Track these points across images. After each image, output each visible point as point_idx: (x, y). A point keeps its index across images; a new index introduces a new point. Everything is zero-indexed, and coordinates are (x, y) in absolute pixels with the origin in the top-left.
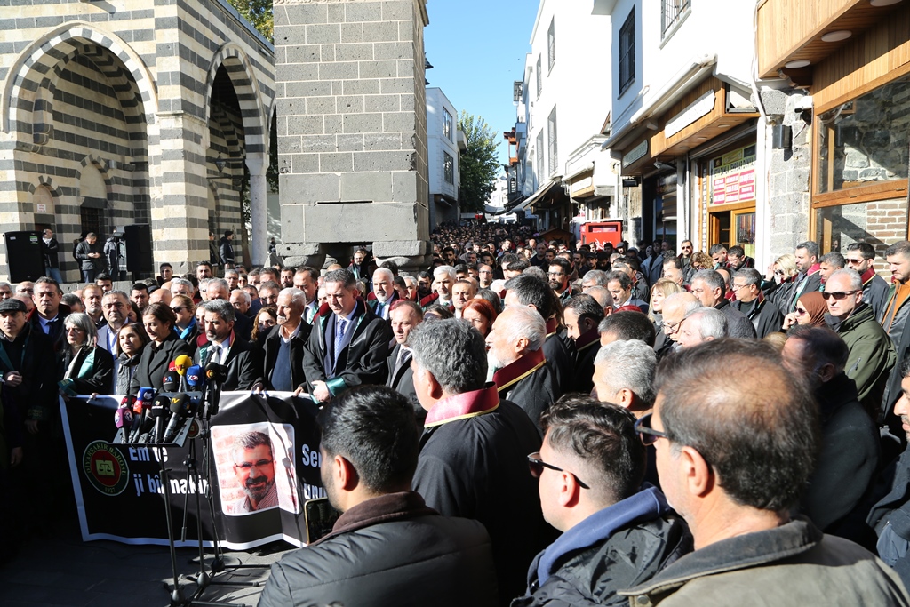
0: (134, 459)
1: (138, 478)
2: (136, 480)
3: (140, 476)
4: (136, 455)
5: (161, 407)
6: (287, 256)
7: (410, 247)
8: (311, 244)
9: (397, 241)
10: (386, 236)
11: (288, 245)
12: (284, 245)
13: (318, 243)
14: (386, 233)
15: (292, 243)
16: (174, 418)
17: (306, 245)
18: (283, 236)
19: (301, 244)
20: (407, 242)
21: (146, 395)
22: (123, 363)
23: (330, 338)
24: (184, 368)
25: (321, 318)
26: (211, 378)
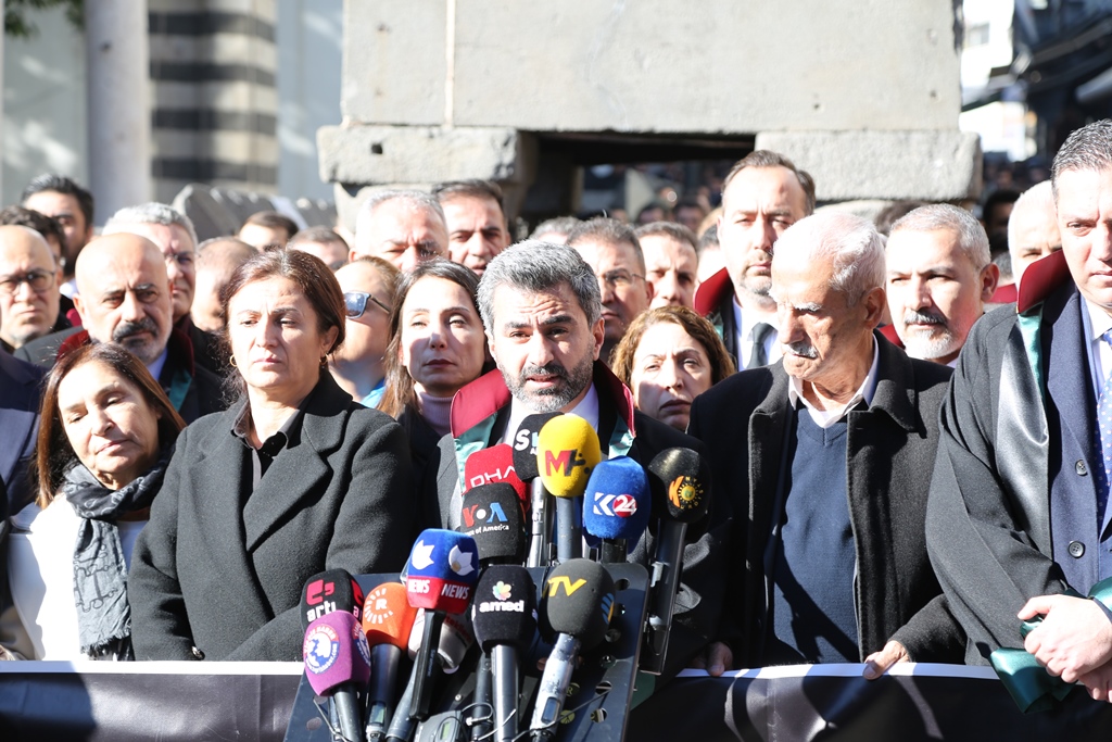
5: (519, 606)
6: (368, 184)
7: (927, 160)
8: (480, 131)
9: (870, 134)
10: (817, 107)
11: (376, 135)
12: (356, 131)
13: (513, 132)
14: (816, 96)
15: (396, 125)
16: (565, 654)
17: (459, 137)
18: (349, 91)
19: (435, 131)
20: (915, 137)
21: (456, 558)
22: (93, 509)
23: (1075, 397)
24: (581, 463)
25: (1022, 320)
26: (686, 508)
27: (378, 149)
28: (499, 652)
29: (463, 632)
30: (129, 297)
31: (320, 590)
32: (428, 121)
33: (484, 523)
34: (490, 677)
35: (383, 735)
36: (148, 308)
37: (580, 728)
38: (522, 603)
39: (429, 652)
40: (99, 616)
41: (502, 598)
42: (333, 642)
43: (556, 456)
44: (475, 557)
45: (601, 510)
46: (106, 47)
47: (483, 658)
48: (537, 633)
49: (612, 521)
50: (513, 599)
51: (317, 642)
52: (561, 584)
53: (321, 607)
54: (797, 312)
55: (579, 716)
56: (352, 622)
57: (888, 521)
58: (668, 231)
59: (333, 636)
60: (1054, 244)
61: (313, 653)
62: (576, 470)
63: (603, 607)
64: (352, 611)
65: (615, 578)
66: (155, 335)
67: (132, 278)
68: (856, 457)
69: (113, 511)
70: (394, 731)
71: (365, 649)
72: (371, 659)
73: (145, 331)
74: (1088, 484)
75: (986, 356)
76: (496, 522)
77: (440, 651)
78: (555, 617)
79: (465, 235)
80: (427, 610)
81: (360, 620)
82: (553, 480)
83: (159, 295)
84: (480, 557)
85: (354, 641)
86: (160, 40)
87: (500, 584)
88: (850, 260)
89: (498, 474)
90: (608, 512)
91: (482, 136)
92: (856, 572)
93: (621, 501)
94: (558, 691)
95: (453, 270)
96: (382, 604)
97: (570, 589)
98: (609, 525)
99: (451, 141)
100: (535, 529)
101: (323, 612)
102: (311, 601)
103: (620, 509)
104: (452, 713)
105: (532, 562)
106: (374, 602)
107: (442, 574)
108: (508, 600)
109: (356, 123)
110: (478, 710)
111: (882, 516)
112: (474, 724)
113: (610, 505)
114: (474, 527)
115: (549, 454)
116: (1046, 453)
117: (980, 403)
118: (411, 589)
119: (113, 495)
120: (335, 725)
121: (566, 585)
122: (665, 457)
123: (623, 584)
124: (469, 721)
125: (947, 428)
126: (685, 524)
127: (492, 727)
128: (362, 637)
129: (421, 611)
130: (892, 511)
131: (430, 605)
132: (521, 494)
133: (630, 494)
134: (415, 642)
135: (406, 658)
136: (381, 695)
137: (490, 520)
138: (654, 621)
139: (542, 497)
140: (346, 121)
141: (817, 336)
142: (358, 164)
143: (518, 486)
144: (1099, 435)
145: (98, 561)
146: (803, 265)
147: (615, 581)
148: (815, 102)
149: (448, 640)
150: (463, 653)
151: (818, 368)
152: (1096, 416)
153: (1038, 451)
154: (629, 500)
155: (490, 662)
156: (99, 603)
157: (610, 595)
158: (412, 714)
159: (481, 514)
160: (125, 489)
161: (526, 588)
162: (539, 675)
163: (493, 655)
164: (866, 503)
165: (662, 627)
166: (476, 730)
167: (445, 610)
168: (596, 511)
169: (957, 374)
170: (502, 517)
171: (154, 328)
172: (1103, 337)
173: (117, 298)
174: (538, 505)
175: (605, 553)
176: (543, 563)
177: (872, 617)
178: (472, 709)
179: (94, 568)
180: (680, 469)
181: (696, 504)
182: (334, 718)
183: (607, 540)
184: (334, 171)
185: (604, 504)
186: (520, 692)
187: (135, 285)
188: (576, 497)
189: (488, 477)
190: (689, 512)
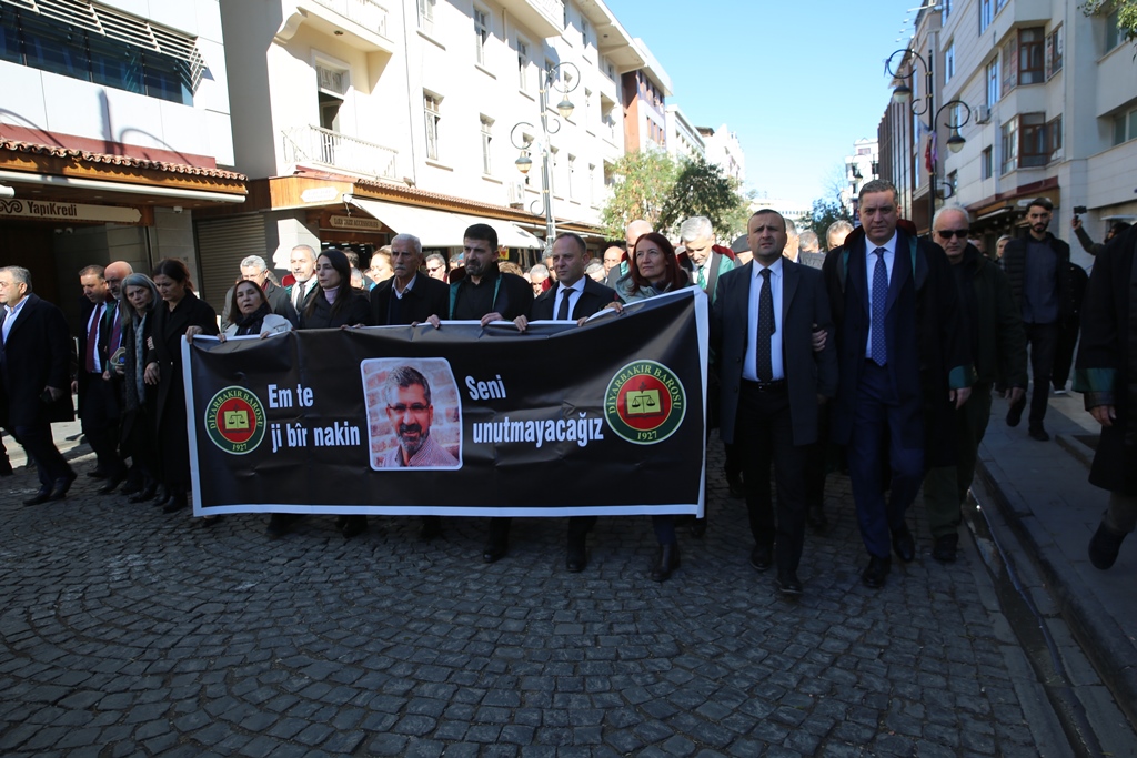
0: (273, 405)
1: (276, 429)
2: (273, 432)
3: (278, 426)
4: (276, 400)
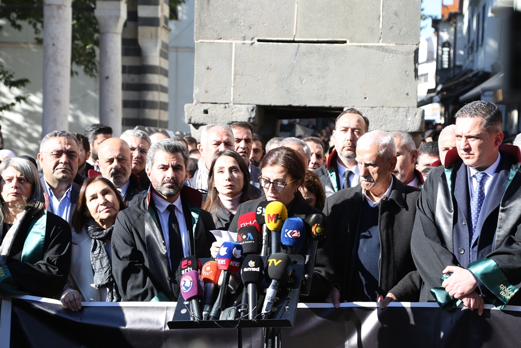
5: (258, 269)
6: (202, 125)
7: (405, 118)
8: (243, 106)
9: (384, 108)
10: (365, 98)
11: (205, 107)
12: (198, 105)
13: (255, 106)
14: (365, 94)
15: (212, 103)
16: (274, 287)
17: (235, 107)
18: (196, 91)
19: (227, 105)
20: (401, 109)
21: (235, 252)
22: (97, 236)
23: (463, 197)
24: (280, 219)
25: (446, 170)
26: (318, 235)
27: (206, 112)
28: (250, 286)
29: (237, 278)
30: (115, 161)
31: (186, 263)
32: (224, 102)
33: (245, 240)
34: (247, 295)
35: (208, 315)
36: (122, 165)
37: (279, 313)
38: (259, 268)
39: (225, 286)
40: (101, 274)
41: (252, 266)
42: (191, 282)
43: (271, 216)
44: (242, 252)
45: (288, 236)
46: (107, 78)
47: (245, 288)
48: (264, 279)
49: (291, 240)
50: (256, 267)
51: (185, 281)
52: (273, 262)
53: (187, 269)
54: (366, 165)
55: (279, 309)
56: (198, 275)
57: (393, 239)
58: (312, 140)
59: (191, 279)
60: (453, 146)
61: (184, 286)
62: (278, 221)
63: (288, 270)
64: (198, 271)
65: (292, 260)
66: (125, 175)
67: (116, 154)
68: (383, 215)
69: (104, 237)
70: (212, 314)
71: (202, 284)
72: (204, 288)
73: (121, 173)
74: (466, 228)
75: (433, 182)
76: (250, 240)
77: (229, 285)
78: (271, 273)
79: (239, 141)
80: (225, 270)
81: (201, 274)
82: (270, 225)
83: (126, 160)
84: (244, 252)
85: (198, 281)
86: (126, 75)
87: (251, 261)
88: (385, 146)
89: (250, 223)
90: (290, 236)
91: (244, 107)
92: (380, 257)
93: (295, 232)
94: (271, 300)
95: (232, 153)
96: (208, 268)
97: (276, 264)
98: (290, 241)
99: (233, 109)
100: (264, 243)
101: (187, 271)
102: (183, 267)
103: (294, 235)
104: (234, 307)
105: (262, 254)
106: (206, 268)
107: (230, 257)
108: (254, 267)
109: (198, 102)
110: (243, 306)
111: (391, 236)
112: (241, 311)
113: (290, 234)
114: (242, 242)
115: (269, 215)
116: (453, 216)
117: (430, 199)
118: (219, 263)
119: (105, 231)
120: (192, 311)
121: (274, 262)
122: (311, 217)
123: (295, 262)
124: (239, 310)
125: (419, 208)
126: (318, 241)
127: (248, 312)
128: (201, 280)
129: (223, 271)
130: (394, 236)
131: (226, 269)
132: (258, 230)
133: (298, 230)
134: (220, 282)
135: (217, 288)
136: (208, 301)
137: (248, 239)
138: (306, 276)
139: (266, 231)
140: (195, 101)
141: (373, 174)
142: (199, 117)
143: (258, 227)
144: (471, 210)
145: (100, 254)
146: (368, 148)
147: (292, 261)
148: (365, 96)
149: (231, 281)
150: (237, 286)
151: (374, 185)
152: (470, 203)
153: (450, 216)
154: (298, 232)
155: (247, 289)
156: (102, 270)
157: (290, 266)
158: (219, 308)
159: (244, 237)
160: (109, 229)
161: (260, 263)
162: (265, 294)
163: (248, 287)
164: (385, 232)
165: (309, 278)
166: (242, 313)
167: (231, 271)
168: (286, 236)
169: (423, 190)
170: (252, 238)
171: (124, 172)
172: (474, 176)
173: (111, 161)
174: (265, 234)
175: (289, 251)
176: (266, 255)
177: (384, 272)
178: (241, 306)
179: (99, 257)
180: (316, 221)
181: (322, 234)
182: (191, 309)
183: (290, 246)
184: (190, 120)
185: (288, 233)
186: (258, 300)
187: (118, 156)
188: (278, 231)
189: (247, 224)
190: (319, 236)
